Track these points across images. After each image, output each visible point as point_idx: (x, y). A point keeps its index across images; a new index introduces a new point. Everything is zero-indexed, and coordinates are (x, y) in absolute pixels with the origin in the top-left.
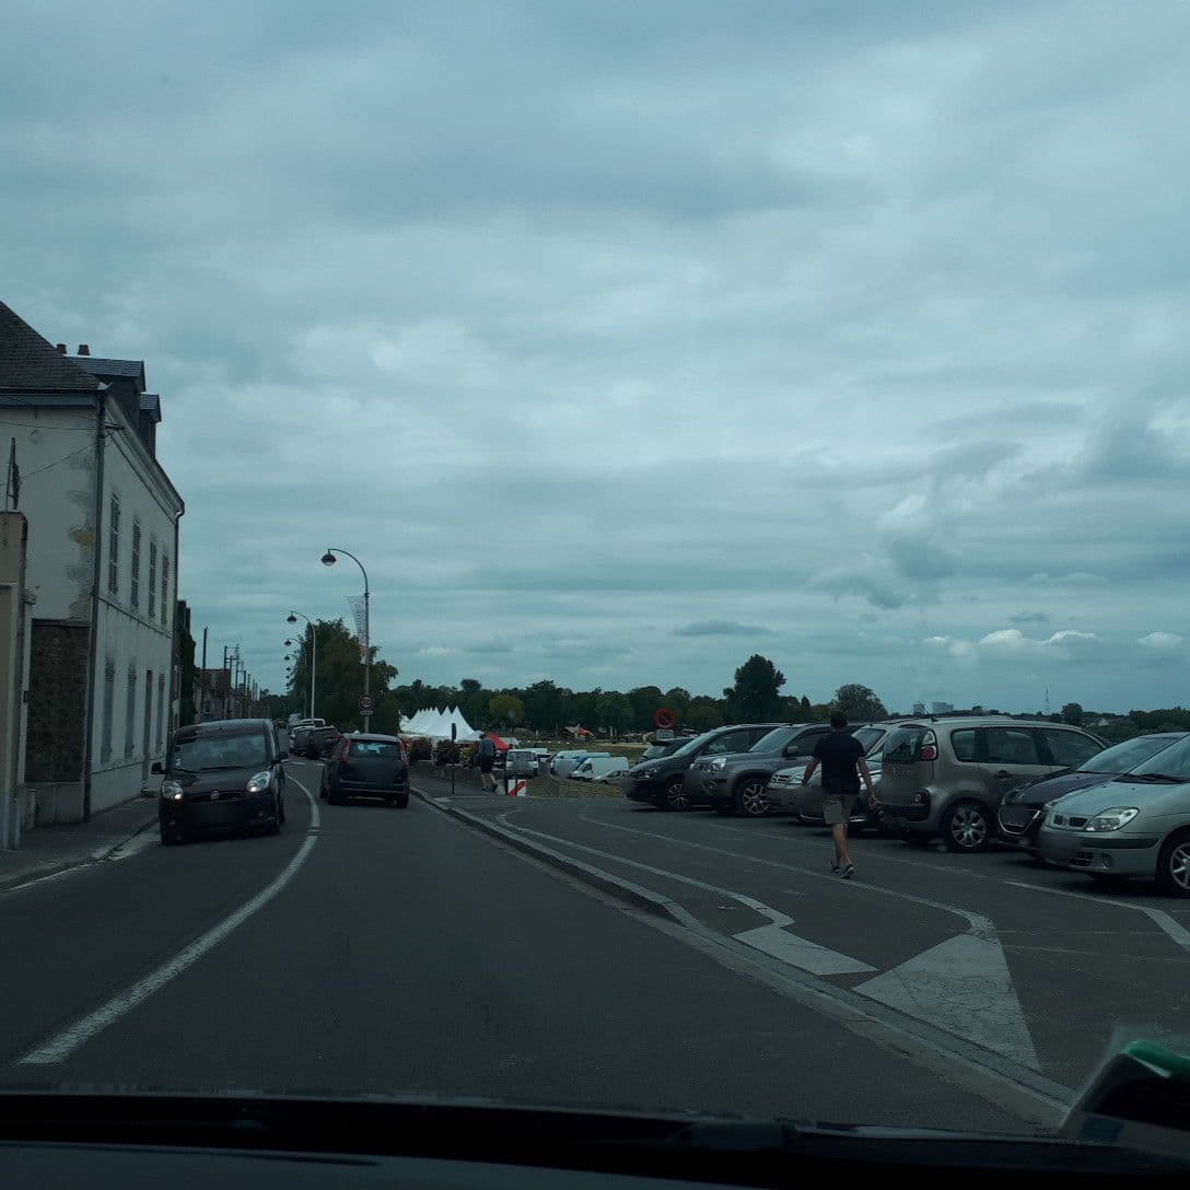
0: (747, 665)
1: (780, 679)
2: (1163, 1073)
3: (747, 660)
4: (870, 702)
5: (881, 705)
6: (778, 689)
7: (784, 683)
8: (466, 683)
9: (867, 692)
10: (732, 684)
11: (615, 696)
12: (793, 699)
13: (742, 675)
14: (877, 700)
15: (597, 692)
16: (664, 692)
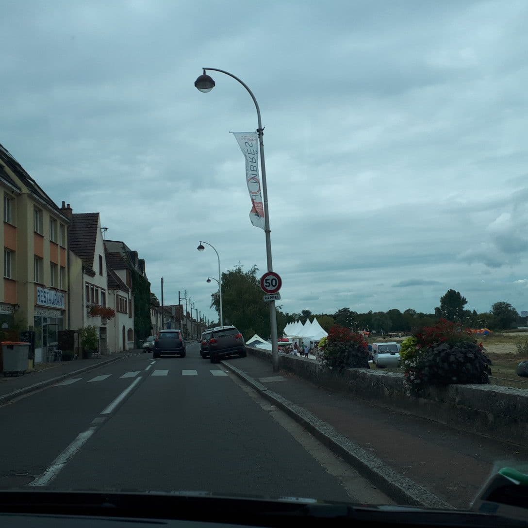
0: (446, 295)
1: (464, 301)
2: (517, 483)
3: (446, 292)
4: (510, 310)
5: (516, 312)
6: (464, 306)
7: (467, 303)
8: (304, 312)
9: (508, 305)
10: (439, 305)
11: (381, 314)
12: (468, 312)
13: (444, 300)
14: (514, 309)
15: (370, 313)
16: (402, 312)
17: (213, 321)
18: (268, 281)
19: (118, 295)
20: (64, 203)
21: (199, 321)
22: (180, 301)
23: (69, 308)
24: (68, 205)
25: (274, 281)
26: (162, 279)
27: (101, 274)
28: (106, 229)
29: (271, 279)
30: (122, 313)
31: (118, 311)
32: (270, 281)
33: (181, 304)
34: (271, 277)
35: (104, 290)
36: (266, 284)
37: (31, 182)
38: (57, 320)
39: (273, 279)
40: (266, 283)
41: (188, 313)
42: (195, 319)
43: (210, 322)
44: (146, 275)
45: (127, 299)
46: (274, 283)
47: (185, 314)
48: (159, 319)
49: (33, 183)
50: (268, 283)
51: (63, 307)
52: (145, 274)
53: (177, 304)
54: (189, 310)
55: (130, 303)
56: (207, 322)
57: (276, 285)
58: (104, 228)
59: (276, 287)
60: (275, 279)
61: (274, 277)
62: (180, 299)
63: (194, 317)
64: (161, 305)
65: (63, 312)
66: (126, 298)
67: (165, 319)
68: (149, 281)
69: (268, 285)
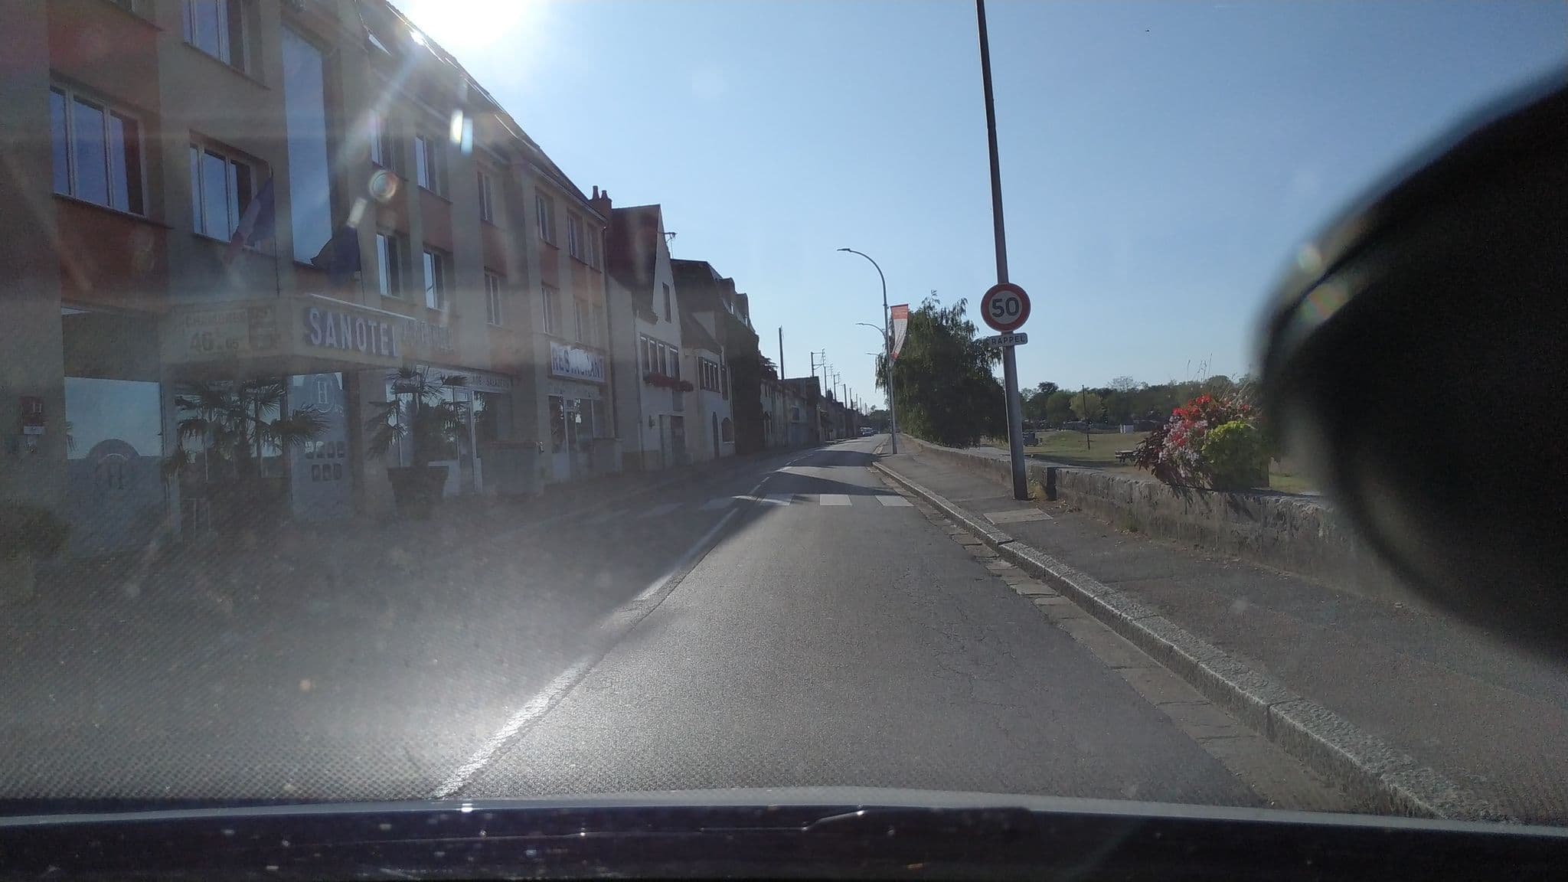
17: (874, 406)
18: (998, 304)
19: (701, 359)
20: (595, 188)
21: (849, 406)
22: (813, 369)
23: (613, 381)
24: (604, 192)
25: (1012, 303)
26: (780, 330)
27: (668, 318)
28: (674, 234)
29: (1005, 300)
30: (711, 390)
31: (702, 387)
32: (1003, 304)
33: (815, 375)
34: (1005, 295)
35: (675, 348)
36: (995, 311)
37: (531, 147)
38: (592, 402)
39: (1011, 299)
40: (994, 307)
41: (829, 393)
42: (842, 403)
43: (869, 406)
44: (752, 322)
45: (719, 365)
46: (1012, 309)
47: (823, 393)
48: (777, 402)
49: (536, 150)
50: (1000, 307)
51: (602, 380)
52: (749, 321)
53: (809, 375)
54: (830, 386)
55: (724, 374)
56: (863, 409)
57: (1017, 312)
58: (670, 233)
59: (1016, 318)
60: (1014, 299)
61: (1014, 295)
62: (813, 365)
63: (840, 398)
64: (780, 378)
65: (602, 388)
66: (717, 365)
67: (788, 402)
68: (756, 333)
69: (999, 311)
